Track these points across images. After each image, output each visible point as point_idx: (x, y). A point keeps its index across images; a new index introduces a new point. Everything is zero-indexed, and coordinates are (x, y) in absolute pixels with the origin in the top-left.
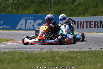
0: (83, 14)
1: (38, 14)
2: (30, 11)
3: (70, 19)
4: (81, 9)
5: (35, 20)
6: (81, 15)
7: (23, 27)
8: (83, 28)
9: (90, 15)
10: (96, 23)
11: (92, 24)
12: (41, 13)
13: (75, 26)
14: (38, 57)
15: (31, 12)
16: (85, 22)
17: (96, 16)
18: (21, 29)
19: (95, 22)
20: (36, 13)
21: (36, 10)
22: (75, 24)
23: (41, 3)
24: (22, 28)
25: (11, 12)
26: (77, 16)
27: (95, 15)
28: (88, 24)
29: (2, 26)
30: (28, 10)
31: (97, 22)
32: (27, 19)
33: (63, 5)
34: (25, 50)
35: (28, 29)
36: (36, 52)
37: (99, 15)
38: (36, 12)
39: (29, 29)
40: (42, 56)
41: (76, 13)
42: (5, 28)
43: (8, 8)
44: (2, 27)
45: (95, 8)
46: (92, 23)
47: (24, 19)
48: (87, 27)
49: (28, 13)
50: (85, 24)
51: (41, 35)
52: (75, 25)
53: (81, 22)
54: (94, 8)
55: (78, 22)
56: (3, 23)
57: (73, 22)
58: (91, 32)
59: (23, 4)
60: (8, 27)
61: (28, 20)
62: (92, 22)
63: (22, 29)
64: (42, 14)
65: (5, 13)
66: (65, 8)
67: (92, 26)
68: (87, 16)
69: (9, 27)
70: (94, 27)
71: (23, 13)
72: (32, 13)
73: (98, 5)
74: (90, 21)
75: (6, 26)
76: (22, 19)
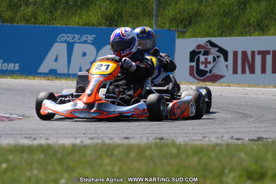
0: (261, 27)
3: (209, 42)
6: (255, 30)
7: (61, 67)
8: (252, 71)
13: (227, 66)
16: (259, 53)
18: (53, 74)
22: (226, 59)
24: (56, 70)
25: (33, 20)
26: (242, 34)
32: (75, 42)
41: (239, 25)
42: (4, 69)
43: (23, 5)
47: (65, 41)
48: (263, 71)
49: (86, 24)
50: (258, 58)
51: (92, 91)
52: (226, 63)
53: (244, 53)
55: (235, 53)
57: (219, 54)
60: (14, 67)
61: (76, 46)
63: (58, 72)
65: (14, 22)
68: (272, 35)
69: (17, 65)
74: (273, 52)
75: (6, 64)
76: (58, 40)
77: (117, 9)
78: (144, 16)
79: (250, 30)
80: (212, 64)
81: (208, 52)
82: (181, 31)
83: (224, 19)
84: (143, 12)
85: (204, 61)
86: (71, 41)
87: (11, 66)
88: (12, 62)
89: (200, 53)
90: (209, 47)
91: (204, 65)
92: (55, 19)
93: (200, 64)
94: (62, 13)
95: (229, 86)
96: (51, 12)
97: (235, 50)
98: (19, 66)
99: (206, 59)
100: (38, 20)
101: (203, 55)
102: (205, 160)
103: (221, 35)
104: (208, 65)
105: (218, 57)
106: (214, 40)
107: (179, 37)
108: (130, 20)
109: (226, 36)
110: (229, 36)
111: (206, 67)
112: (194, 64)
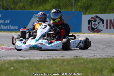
3: (96, 16)
12: (62, 8)
13: (103, 26)
22: (103, 23)
25: (23, 8)
26: (109, 13)
29: (8, 26)
30: (45, 5)
41: (108, 9)
42: (11, 28)
43: (19, 2)
44: (7, 28)
52: (103, 25)
53: (111, 21)
55: (107, 21)
56: (8, 22)
60: (16, 28)
65: (15, 9)
66: (94, 2)
69: (17, 27)
75: (12, 27)
76: (34, 16)
78: (69, 6)
79: (113, 11)
80: (97, 25)
81: (95, 20)
82: (84, 12)
83: (102, 6)
85: (94, 24)
87: (14, 27)
88: (15, 26)
89: (92, 20)
90: (96, 18)
91: (94, 26)
92: (32, 8)
93: (93, 25)
94: (35, 5)
95: (105, 34)
96: (30, 5)
97: (107, 19)
98: (18, 27)
99: (95, 23)
100: (25, 8)
101: (94, 21)
102: (95, 65)
103: (101, 13)
104: (96, 26)
105: (100, 22)
106: (98, 15)
107: (83, 14)
109: (103, 14)
110: (104, 14)
111: (95, 26)
112: (90, 25)
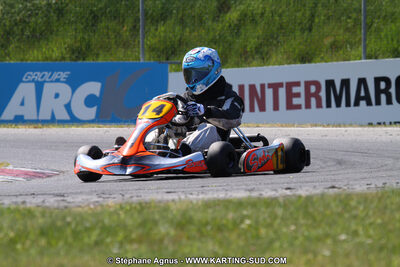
0: (260, 54)
1: (84, 59)
2: (53, 51)
4: (252, 37)
5: (74, 83)
6: (253, 58)
7: (29, 112)
9: (288, 58)
10: (313, 89)
11: (298, 95)
12: (97, 55)
14: (88, 225)
15: (56, 54)
16: (270, 86)
17: (310, 61)
18: (19, 120)
19: (308, 84)
20: (78, 58)
21: (78, 44)
23: (95, 18)
24: (22, 117)
26: (238, 65)
27: (305, 58)
28: (282, 92)
30: (47, 44)
31: (317, 84)
32: (45, 81)
33: (182, 22)
34: (38, 200)
35: (49, 118)
36: (80, 209)
37: (323, 60)
38: (79, 53)
39: (53, 121)
40: (103, 222)
41: (233, 53)
45: (306, 33)
46: (295, 90)
47: (33, 81)
48: (276, 107)
49: (46, 59)
50: (269, 93)
53: (252, 88)
54: (303, 31)
55: (241, 88)
58: (293, 126)
59: (25, 21)
61: (46, 85)
62: (297, 84)
63: (26, 118)
64: (100, 61)
67: (296, 101)
68: (274, 64)
70: (303, 106)
71: (26, 57)
72: (63, 58)
73: (317, 20)
74: (287, 83)
76: (24, 80)
77: (83, 38)
78: (118, 46)
79: (246, 59)
84: (116, 42)
86: (40, 79)
97: (241, 83)
108: (101, 52)
